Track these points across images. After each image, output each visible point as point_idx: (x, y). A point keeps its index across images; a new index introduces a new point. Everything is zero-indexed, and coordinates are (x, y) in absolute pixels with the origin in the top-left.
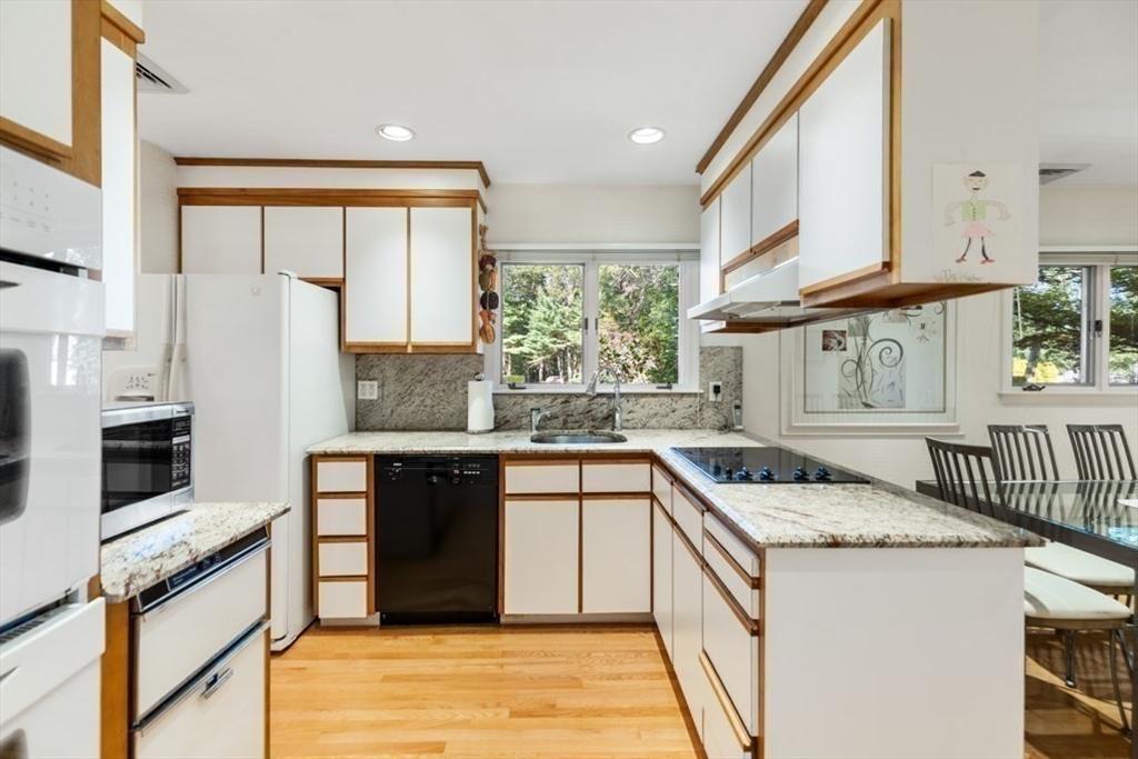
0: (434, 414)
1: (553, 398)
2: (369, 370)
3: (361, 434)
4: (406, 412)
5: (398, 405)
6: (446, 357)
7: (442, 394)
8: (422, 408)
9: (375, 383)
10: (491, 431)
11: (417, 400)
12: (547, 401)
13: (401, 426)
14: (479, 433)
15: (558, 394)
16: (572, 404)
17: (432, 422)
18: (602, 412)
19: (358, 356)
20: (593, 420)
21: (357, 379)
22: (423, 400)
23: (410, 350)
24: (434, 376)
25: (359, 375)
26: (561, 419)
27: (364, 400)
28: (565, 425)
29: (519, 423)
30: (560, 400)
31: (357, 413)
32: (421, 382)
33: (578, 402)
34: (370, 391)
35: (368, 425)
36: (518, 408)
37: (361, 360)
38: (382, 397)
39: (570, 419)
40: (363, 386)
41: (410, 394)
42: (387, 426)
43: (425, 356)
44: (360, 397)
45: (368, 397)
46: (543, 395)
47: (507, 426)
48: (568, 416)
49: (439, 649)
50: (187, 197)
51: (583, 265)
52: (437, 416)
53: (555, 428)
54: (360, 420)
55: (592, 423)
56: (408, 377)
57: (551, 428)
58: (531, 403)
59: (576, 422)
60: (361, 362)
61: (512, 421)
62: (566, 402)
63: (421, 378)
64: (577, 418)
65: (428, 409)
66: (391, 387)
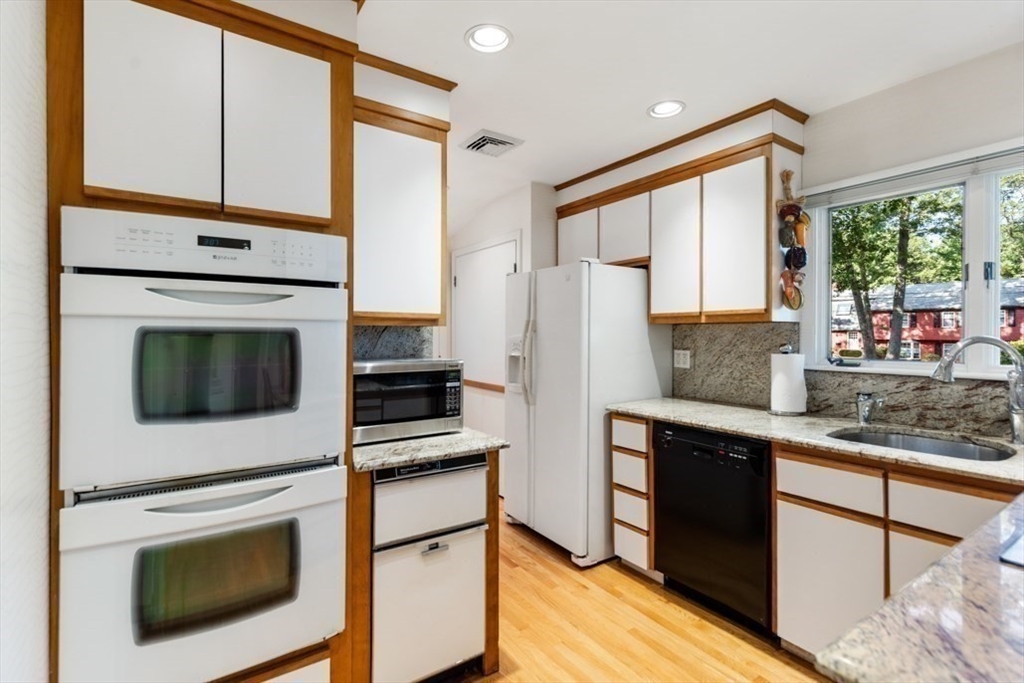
0: (743, 388)
1: (900, 380)
2: (683, 339)
3: (676, 400)
4: (716, 381)
5: (708, 375)
6: (755, 326)
7: (750, 367)
8: (730, 380)
9: (688, 352)
10: (801, 414)
11: (726, 372)
12: (891, 385)
13: (710, 397)
14: (784, 415)
15: (910, 376)
16: (935, 392)
17: (740, 396)
18: (995, 410)
19: (675, 326)
20: (977, 420)
21: (674, 348)
22: (732, 372)
23: (703, 320)
24: (742, 347)
25: (676, 344)
26: (914, 412)
27: (679, 369)
28: (921, 419)
29: (846, 410)
30: (912, 385)
31: (673, 380)
32: (729, 353)
33: (943, 390)
34: (684, 360)
35: (683, 393)
36: (844, 391)
37: (675, 330)
38: (693, 366)
39: (930, 414)
40: (679, 355)
41: (719, 365)
42: (698, 395)
43: (733, 326)
44: (676, 365)
45: (682, 366)
46: (883, 375)
47: (831, 413)
48: (927, 409)
49: (698, 635)
50: (563, 212)
51: (964, 184)
52: (746, 390)
53: (903, 423)
54: (676, 387)
55: (972, 425)
56: (717, 348)
57: (897, 422)
58: (866, 386)
59: (943, 419)
60: (677, 332)
61: (836, 406)
62: (922, 388)
63: (729, 348)
64: (944, 414)
65: (736, 382)
66: (701, 358)
